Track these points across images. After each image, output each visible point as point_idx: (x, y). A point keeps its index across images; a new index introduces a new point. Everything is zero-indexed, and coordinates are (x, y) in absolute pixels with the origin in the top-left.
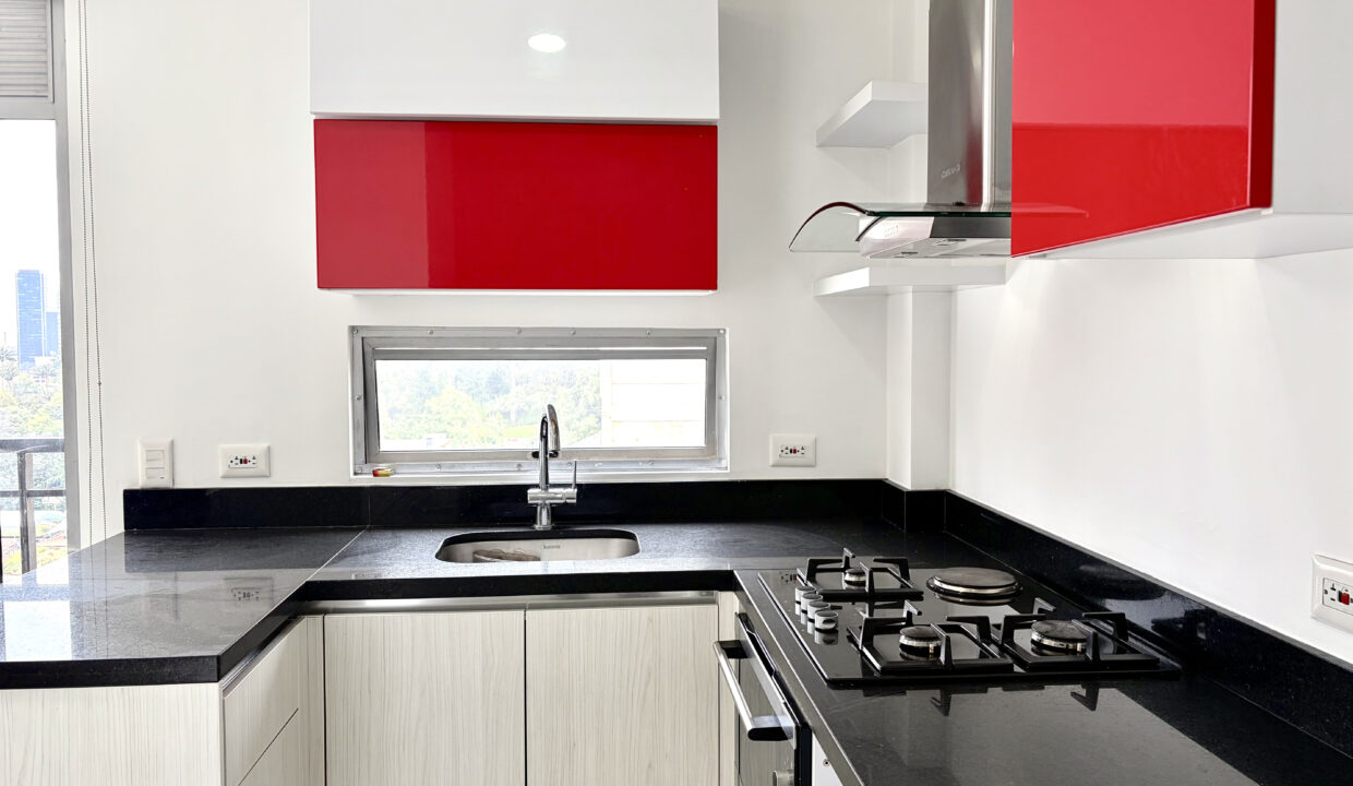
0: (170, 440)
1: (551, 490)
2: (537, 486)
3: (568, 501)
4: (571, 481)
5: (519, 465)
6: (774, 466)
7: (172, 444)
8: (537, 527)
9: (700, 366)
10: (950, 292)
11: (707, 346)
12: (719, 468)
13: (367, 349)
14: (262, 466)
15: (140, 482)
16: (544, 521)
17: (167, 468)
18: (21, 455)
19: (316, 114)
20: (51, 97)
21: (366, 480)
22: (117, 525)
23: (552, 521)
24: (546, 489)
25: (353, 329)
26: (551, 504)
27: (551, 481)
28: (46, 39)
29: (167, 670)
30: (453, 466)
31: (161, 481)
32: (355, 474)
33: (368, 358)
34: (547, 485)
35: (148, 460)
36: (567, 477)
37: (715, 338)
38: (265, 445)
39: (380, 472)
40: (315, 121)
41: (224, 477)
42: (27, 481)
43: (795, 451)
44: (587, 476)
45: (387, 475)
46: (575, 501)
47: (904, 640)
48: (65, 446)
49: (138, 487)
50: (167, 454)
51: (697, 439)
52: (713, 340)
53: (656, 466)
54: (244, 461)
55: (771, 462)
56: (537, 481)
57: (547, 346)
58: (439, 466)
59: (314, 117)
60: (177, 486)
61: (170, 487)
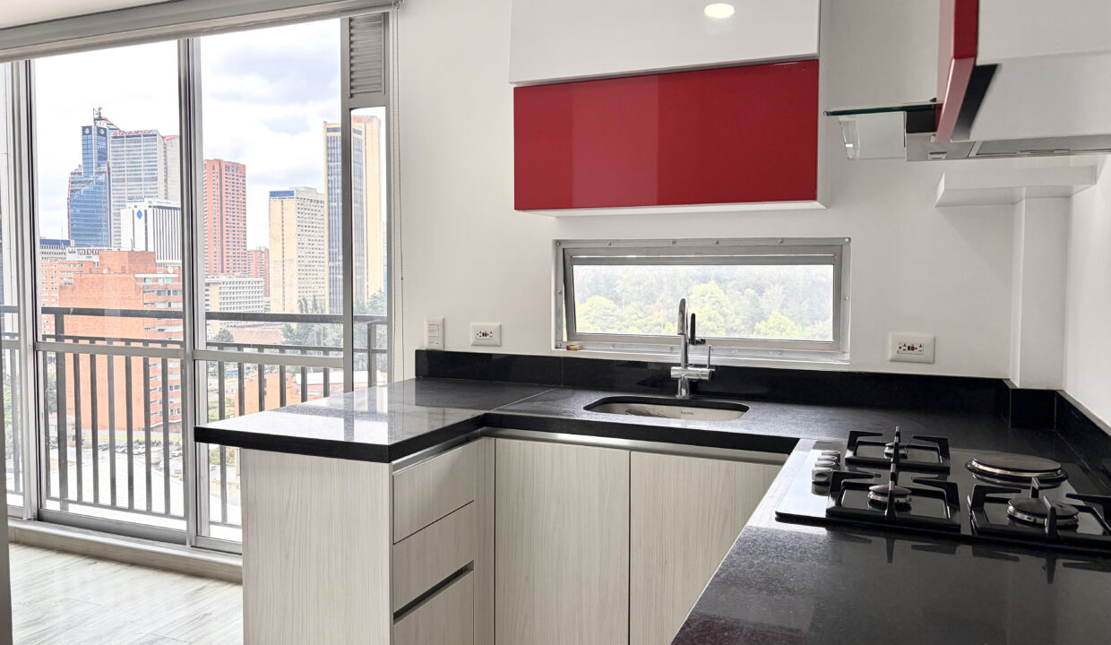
0: (442, 318)
1: (689, 368)
2: (679, 365)
3: (703, 378)
4: (706, 363)
5: (672, 348)
6: (892, 361)
7: (444, 320)
8: (678, 396)
9: (828, 270)
10: (1067, 197)
11: (832, 252)
12: (842, 361)
13: (567, 257)
14: (496, 339)
15: (425, 346)
16: (683, 393)
17: (441, 337)
18: (369, 325)
19: (515, 83)
20: (383, 90)
21: (563, 353)
22: (411, 373)
23: (690, 394)
24: (686, 366)
25: (558, 243)
26: (689, 379)
27: (690, 362)
28: (381, 54)
30: (622, 346)
31: (437, 346)
32: (556, 348)
33: (568, 263)
34: (686, 364)
35: (430, 331)
36: (703, 359)
37: (842, 246)
38: (497, 324)
39: (572, 347)
40: (515, 89)
41: (473, 345)
42: (372, 344)
43: (913, 349)
44: (719, 359)
45: (576, 350)
46: (707, 378)
47: (872, 496)
48: (388, 322)
49: (424, 349)
50: (441, 327)
51: (825, 334)
52: (839, 248)
53: (785, 356)
54: (485, 335)
55: (889, 357)
56: (679, 362)
57: (697, 254)
58: (614, 346)
59: (515, 86)
60: (446, 350)
61: (442, 349)
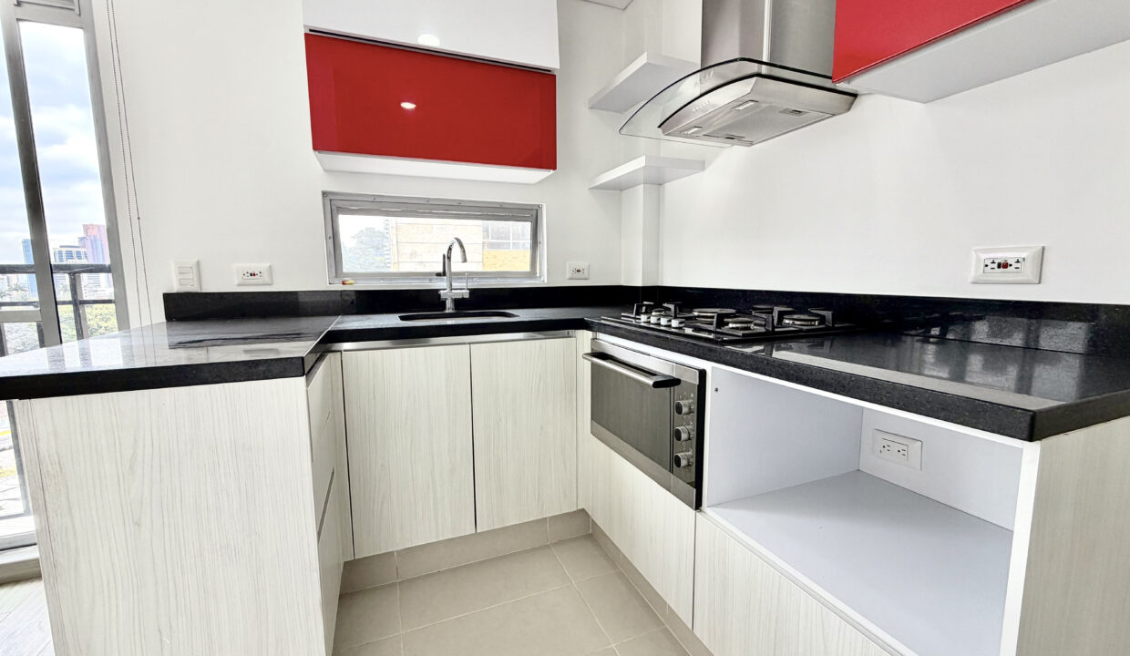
0: (195, 260)
1: (453, 291)
2: (445, 289)
3: (465, 297)
4: (465, 287)
5: (431, 280)
6: (569, 279)
7: (198, 263)
8: (447, 311)
9: (528, 226)
10: (660, 184)
11: (531, 215)
12: (540, 281)
13: (333, 207)
14: (266, 278)
15: (175, 288)
17: (196, 279)
18: (71, 274)
21: (337, 287)
22: (160, 317)
23: (455, 309)
24: (451, 290)
25: (324, 194)
26: (454, 299)
27: (454, 287)
29: (262, 368)
31: (192, 287)
32: (330, 283)
33: (335, 212)
35: (180, 273)
36: (463, 285)
37: (537, 210)
38: (268, 265)
39: (346, 283)
41: (239, 285)
42: (78, 295)
45: (350, 284)
46: (469, 297)
48: (113, 268)
49: (175, 291)
50: (195, 269)
51: (527, 268)
52: (535, 212)
55: (568, 277)
57: (444, 210)
60: (204, 291)
61: (199, 291)
